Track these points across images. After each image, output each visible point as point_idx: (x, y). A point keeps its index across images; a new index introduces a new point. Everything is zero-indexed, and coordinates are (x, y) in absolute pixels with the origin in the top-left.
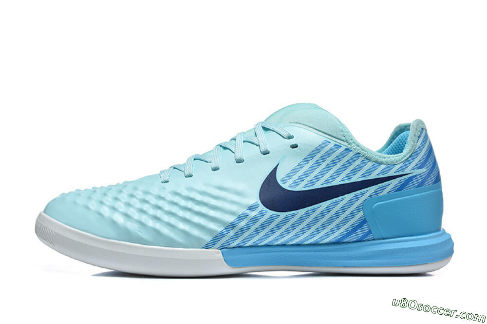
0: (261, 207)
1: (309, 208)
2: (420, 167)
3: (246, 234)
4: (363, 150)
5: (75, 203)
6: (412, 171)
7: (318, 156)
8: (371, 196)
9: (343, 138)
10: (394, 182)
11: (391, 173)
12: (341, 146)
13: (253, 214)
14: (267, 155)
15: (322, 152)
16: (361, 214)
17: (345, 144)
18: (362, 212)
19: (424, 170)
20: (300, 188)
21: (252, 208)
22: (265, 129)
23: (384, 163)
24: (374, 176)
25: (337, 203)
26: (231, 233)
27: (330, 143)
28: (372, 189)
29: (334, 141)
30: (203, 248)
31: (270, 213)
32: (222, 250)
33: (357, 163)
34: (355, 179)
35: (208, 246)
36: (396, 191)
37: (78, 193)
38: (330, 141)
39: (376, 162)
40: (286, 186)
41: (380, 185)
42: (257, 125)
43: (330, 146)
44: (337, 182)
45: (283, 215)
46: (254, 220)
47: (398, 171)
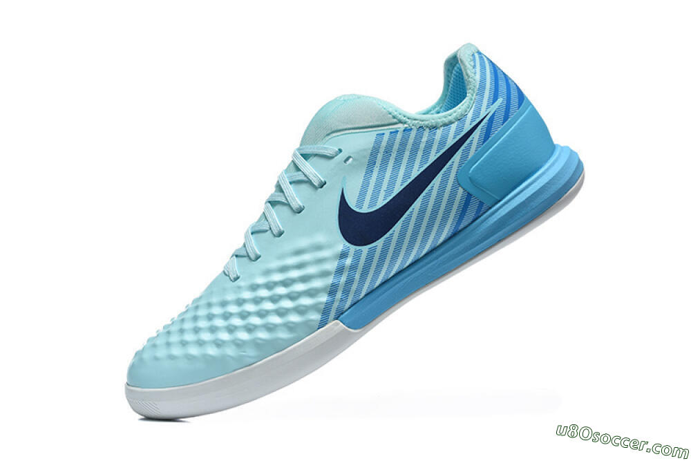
0: (353, 248)
1: (403, 219)
2: (495, 100)
3: (354, 287)
4: (423, 121)
5: (156, 359)
6: (489, 110)
7: (380, 156)
8: (460, 166)
9: (395, 120)
10: (476, 135)
11: (467, 128)
12: (398, 131)
13: (348, 261)
14: (325, 186)
15: (382, 150)
16: (460, 191)
17: (400, 125)
18: (460, 188)
19: (500, 100)
20: (381, 203)
21: (343, 255)
22: (306, 156)
23: (454, 120)
24: (450, 142)
25: (429, 195)
26: (339, 295)
27: (384, 134)
28: (457, 158)
29: (387, 129)
30: (319, 329)
31: (365, 249)
32: (340, 318)
33: (424, 139)
34: (433, 158)
35: (323, 323)
36: (484, 142)
37: (152, 344)
38: (382, 132)
39: (445, 125)
40: (365, 209)
41: (463, 148)
42: (294, 155)
43: (386, 138)
44: (415, 173)
45: (379, 243)
46: (353, 267)
47: (473, 120)
